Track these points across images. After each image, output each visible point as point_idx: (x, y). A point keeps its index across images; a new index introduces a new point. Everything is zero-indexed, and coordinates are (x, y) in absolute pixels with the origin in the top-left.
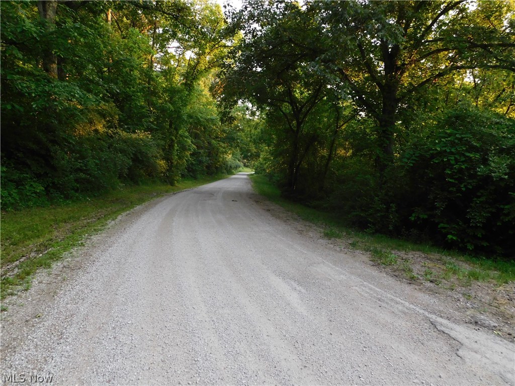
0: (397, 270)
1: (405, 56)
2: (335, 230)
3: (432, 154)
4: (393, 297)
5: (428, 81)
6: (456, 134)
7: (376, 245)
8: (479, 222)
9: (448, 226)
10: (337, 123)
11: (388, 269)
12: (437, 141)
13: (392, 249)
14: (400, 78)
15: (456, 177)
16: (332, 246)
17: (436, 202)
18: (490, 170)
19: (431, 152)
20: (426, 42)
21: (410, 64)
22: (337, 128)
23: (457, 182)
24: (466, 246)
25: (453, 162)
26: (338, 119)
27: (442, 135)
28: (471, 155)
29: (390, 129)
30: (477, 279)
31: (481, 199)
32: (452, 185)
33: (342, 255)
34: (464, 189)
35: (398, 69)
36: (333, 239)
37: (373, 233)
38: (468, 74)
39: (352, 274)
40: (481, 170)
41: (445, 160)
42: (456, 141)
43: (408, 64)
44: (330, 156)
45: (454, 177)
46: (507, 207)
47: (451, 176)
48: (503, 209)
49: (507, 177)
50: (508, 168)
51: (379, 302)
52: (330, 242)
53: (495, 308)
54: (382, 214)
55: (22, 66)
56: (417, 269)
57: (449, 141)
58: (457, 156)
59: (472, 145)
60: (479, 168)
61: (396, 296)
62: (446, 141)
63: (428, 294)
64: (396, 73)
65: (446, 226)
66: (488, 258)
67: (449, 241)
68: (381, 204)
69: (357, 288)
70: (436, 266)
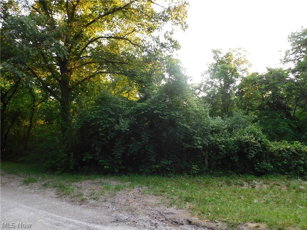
0: (74, 196)
1: (72, 64)
2: (33, 177)
3: (91, 120)
4: (67, 219)
5: (86, 79)
6: (103, 108)
7: (62, 182)
8: (119, 156)
9: (104, 161)
10: (34, 104)
11: (68, 198)
12: (92, 113)
13: (72, 182)
14: (70, 77)
15: (105, 132)
16: (28, 190)
17: (96, 148)
18: (121, 127)
19: (90, 119)
20: (83, 57)
21: (75, 68)
22: (34, 107)
23: (105, 135)
24: (114, 171)
25: (102, 124)
26: (34, 101)
27: (95, 109)
28: (111, 119)
29: (67, 106)
30: (119, 190)
31: (118, 143)
32: (103, 137)
33: (36, 195)
34: (109, 139)
35: (68, 71)
36: (30, 184)
37: (61, 174)
38: (108, 76)
39: (40, 209)
40: (116, 127)
41: (98, 123)
42: (103, 112)
43: (74, 68)
44: (31, 125)
45: (104, 132)
46: (131, 145)
47: (102, 132)
48: (129, 147)
49: (128, 130)
50: (129, 125)
51: (57, 227)
52: (27, 187)
53: (128, 207)
54: (66, 160)
56: (86, 193)
57: (99, 112)
58: (104, 121)
59: (111, 114)
60: (116, 126)
61: (70, 218)
62: (97, 112)
63: (91, 209)
64: (67, 73)
65: (102, 161)
66: (126, 175)
67: (106, 170)
68: (64, 154)
69: (41, 220)
70: (97, 187)
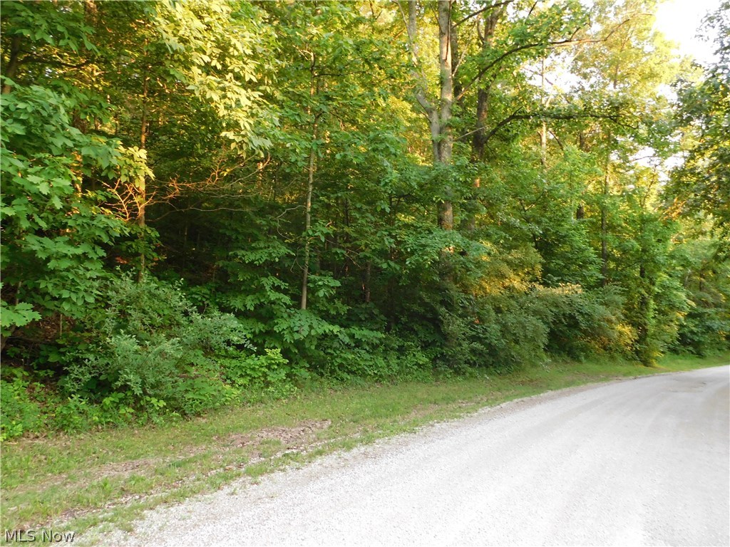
55: (403, 219)
